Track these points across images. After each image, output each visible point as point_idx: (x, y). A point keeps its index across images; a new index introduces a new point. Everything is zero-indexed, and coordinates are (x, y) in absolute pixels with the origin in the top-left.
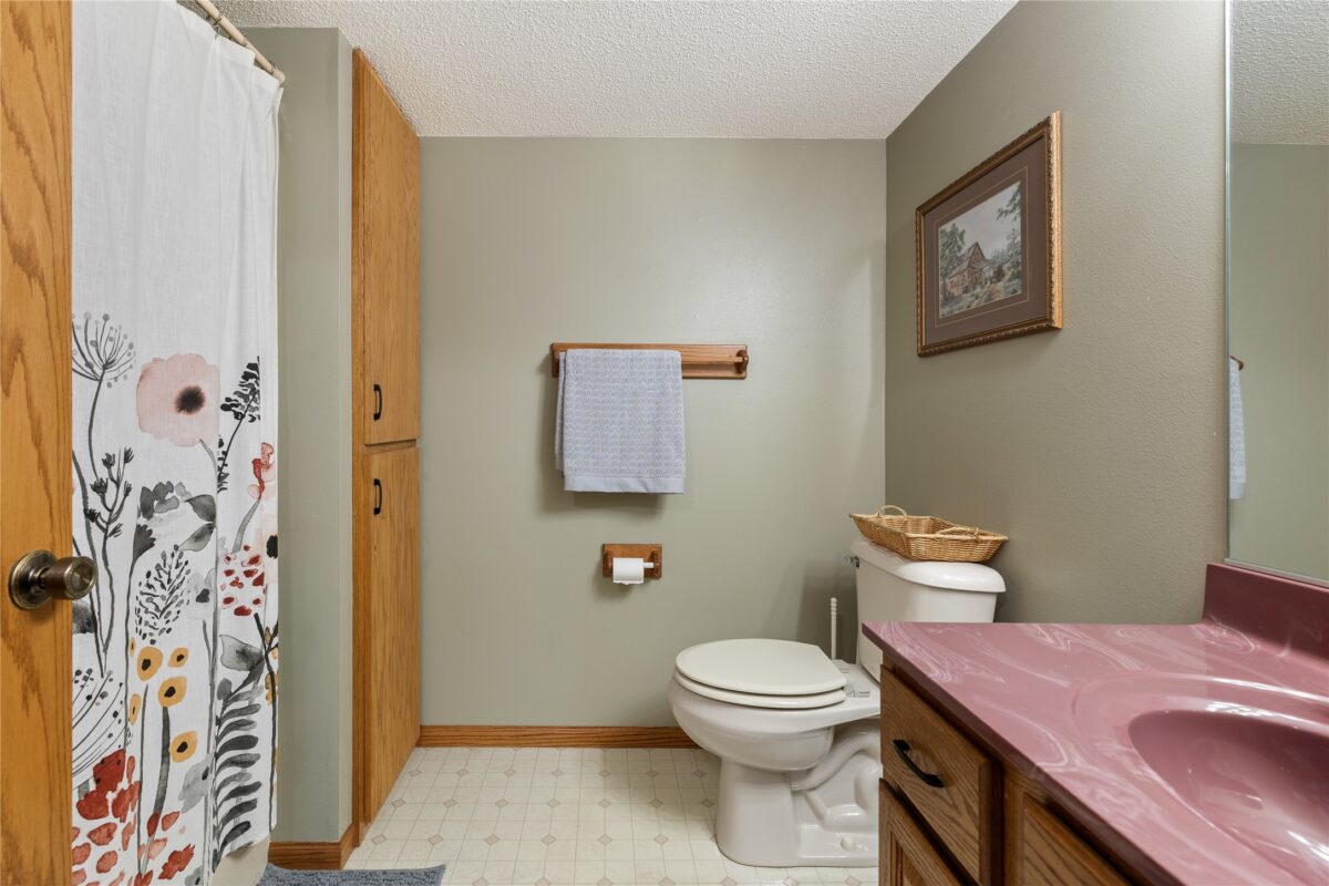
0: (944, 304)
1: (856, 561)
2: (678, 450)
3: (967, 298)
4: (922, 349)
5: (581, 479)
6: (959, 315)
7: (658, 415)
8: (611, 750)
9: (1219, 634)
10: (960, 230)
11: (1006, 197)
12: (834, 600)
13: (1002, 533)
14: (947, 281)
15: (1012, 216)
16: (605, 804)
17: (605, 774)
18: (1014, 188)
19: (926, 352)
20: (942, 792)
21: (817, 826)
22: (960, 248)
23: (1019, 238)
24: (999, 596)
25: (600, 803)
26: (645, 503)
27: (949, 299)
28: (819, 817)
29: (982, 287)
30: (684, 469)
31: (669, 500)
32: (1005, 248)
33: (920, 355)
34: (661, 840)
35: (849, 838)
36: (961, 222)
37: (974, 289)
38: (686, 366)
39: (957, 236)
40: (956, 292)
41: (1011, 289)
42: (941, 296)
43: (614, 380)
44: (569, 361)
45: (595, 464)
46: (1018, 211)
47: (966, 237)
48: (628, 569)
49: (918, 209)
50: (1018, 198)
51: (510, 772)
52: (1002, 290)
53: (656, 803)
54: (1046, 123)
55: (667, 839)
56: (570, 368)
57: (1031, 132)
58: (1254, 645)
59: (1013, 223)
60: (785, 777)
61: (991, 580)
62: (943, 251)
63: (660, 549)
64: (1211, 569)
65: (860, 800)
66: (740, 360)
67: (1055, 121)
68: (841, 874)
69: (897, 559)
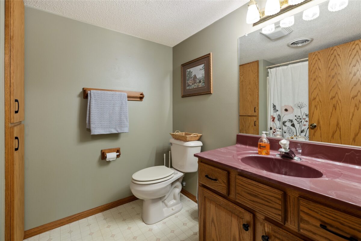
0: (188, 87)
1: (171, 144)
2: (127, 120)
3: (193, 86)
4: (183, 96)
5: (96, 130)
6: (191, 89)
7: (121, 111)
8: (104, 212)
9: (239, 146)
10: (191, 71)
11: (201, 66)
12: (165, 154)
13: (201, 134)
14: (188, 82)
15: (203, 70)
16: (109, 227)
17: (105, 219)
18: (203, 65)
19: (183, 97)
20: (217, 181)
21: (166, 208)
22: (191, 75)
23: (204, 75)
24: (202, 146)
25: (107, 227)
26: (115, 136)
27: (189, 85)
28: (166, 205)
29: (196, 84)
30: (128, 125)
31: (122, 135)
32: (201, 77)
33: (182, 97)
34: (129, 228)
35: (174, 208)
36: (192, 70)
37: (195, 84)
38: (129, 97)
39: (190, 73)
40: (191, 84)
41: (202, 85)
42: (187, 85)
43: (107, 100)
44: (92, 94)
45: (101, 126)
46: (204, 70)
47: (193, 73)
48: (111, 156)
49: (181, 65)
50: (204, 67)
51: (70, 232)
52: (201, 85)
53: (124, 220)
54: (210, 54)
55: (131, 227)
56: (92, 96)
57: (207, 55)
58: (243, 146)
59: (203, 72)
60: (160, 199)
61: (200, 144)
62: (187, 75)
63: (120, 149)
64: (237, 135)
65: (175, 198)
66: (142, 96)
67: (211, 54)
68: (173, 216)
69: (183, 142)
